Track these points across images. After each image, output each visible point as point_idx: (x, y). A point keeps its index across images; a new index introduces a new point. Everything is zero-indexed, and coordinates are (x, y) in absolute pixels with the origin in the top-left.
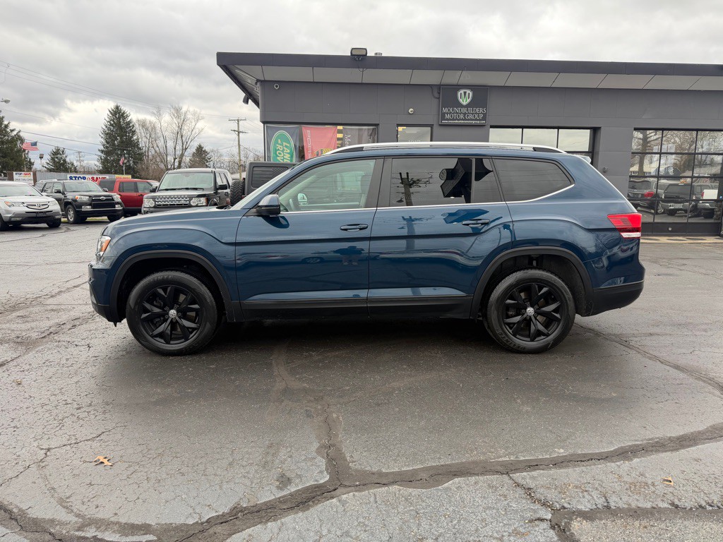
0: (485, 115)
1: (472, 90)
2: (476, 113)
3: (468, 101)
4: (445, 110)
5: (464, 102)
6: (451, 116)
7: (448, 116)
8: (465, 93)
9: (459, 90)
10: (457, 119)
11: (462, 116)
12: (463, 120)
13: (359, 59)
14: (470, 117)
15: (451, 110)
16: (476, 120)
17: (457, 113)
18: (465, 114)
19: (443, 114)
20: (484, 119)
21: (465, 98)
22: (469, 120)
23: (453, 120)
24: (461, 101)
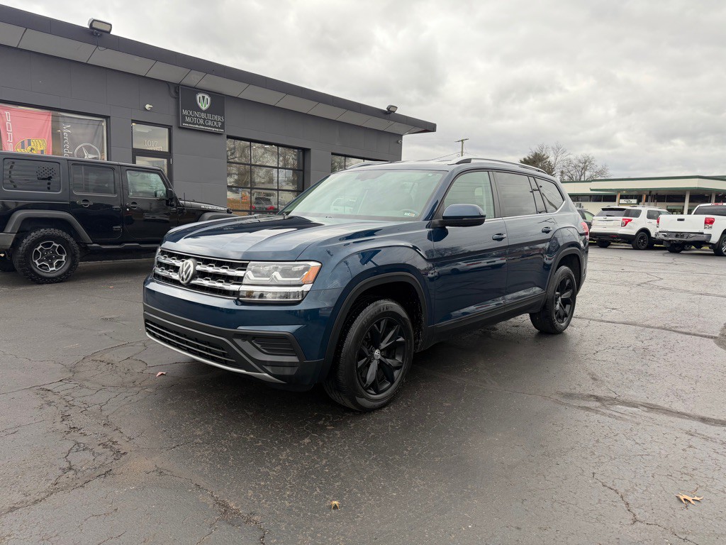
0: (223, 123)
1: (210, 96)
2: (215, 121)
3: (207, 106)
4: (185, 112)
5: (204, 106)
6: (192, 120)
7: (188, 119)
8: (203, 97)
9: (197, 93)
10: (196, 124)
11: (201, 122)
12: (202, 125)
13: (97, 34)
14: (210, 123)
15: (191, 113)
16: (215, 127)
17: (196, 117)
18: (204, 119)
19: (184, 116)
20: (222, 127)
21: (204, 102)
22: (208, 126)
23: (193, 124)
24: (200, 105)
